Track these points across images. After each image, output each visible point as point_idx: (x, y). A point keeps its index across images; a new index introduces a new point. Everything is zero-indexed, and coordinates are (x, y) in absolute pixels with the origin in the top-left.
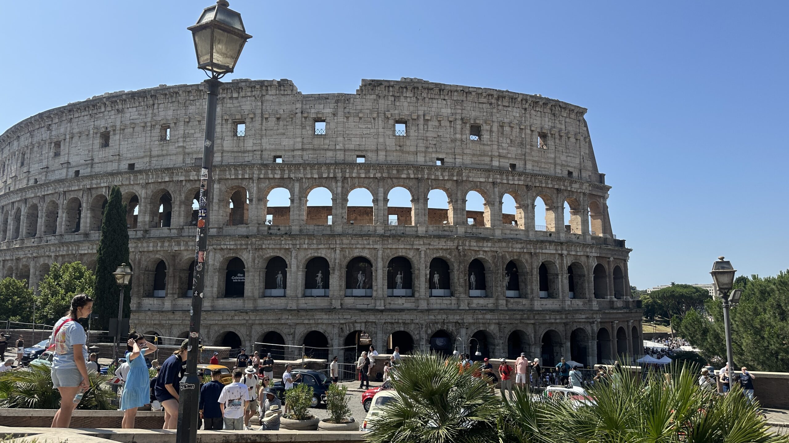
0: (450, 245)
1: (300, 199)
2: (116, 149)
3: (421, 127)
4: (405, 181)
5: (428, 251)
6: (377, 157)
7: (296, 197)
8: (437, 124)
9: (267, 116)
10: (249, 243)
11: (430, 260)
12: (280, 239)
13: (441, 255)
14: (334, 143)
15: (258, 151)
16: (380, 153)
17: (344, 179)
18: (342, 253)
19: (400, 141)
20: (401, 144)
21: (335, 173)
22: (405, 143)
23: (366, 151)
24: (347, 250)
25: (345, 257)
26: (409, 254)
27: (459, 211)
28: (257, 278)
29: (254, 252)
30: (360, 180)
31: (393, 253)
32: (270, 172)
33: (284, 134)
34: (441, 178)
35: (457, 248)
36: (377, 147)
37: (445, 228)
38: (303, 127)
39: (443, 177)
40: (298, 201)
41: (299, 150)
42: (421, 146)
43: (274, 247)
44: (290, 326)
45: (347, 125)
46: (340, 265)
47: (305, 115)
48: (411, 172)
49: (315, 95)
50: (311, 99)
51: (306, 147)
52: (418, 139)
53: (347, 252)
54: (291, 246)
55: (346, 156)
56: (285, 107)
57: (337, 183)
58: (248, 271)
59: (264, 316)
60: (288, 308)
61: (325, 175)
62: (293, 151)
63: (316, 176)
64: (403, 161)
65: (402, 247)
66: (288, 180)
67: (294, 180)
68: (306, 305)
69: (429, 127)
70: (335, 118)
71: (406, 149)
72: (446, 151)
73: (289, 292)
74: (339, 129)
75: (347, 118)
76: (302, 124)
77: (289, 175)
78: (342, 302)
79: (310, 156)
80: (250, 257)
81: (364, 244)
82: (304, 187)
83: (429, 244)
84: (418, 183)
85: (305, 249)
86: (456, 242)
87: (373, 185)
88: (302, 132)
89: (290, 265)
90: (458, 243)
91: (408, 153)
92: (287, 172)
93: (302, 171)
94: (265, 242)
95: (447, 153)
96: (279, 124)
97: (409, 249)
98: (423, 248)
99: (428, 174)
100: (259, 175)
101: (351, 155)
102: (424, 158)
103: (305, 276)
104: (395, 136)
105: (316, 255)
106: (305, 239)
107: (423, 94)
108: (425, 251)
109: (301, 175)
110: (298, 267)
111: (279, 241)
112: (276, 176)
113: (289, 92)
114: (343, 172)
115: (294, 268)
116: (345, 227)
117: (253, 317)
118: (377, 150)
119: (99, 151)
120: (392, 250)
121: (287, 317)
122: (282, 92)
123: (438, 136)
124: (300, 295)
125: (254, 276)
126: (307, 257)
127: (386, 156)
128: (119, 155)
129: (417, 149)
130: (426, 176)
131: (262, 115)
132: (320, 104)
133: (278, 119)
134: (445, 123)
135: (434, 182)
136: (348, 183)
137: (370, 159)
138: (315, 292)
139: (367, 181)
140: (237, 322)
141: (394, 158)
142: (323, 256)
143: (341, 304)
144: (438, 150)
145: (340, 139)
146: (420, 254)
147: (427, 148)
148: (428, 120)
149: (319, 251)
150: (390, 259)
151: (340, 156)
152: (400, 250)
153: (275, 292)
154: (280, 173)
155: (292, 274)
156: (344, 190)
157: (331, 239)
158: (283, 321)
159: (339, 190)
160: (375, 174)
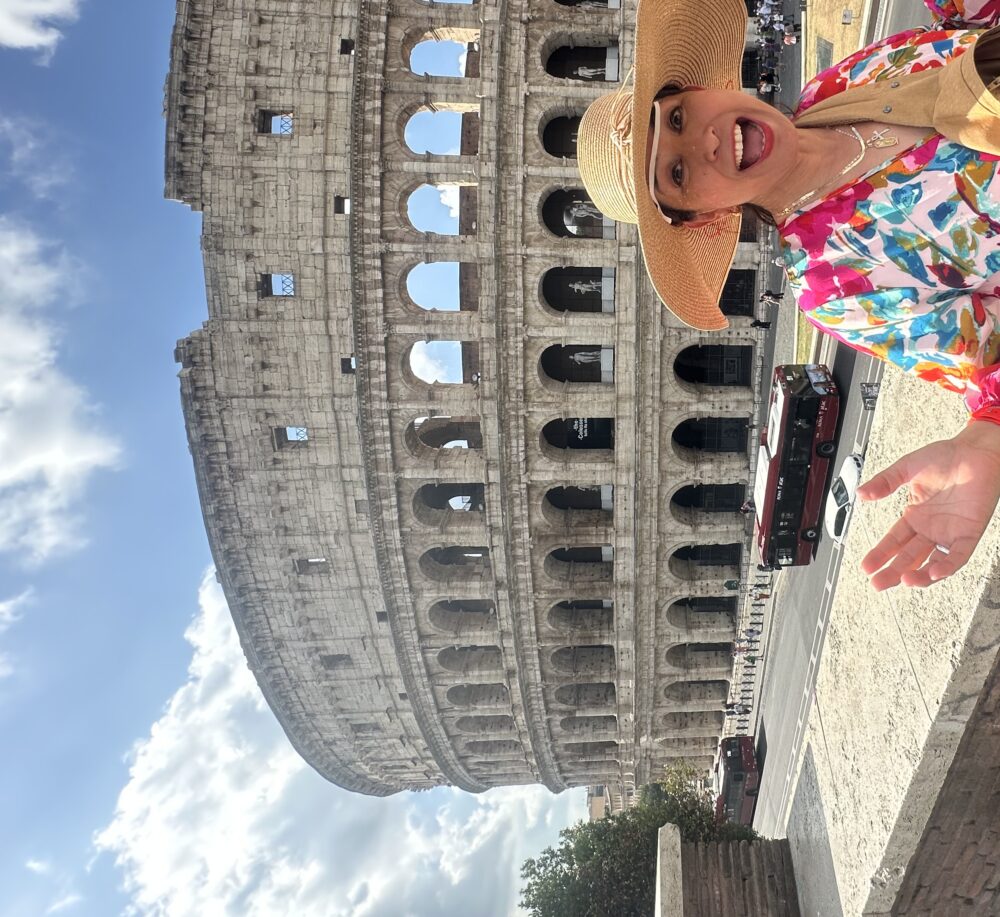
0: (518, 34)
1: (428, 322)
2: (352, 643)
3: (272, 81)
4: (388, 118)
5: (531, 79)
6: (339, 172)
7: (425, 329)
8: (266, 50)
9: (260, 388)
10: (513, 413)
11: (548, 78)
12: (506, 359)
13: (539, 54)
14: (311, 257)
15: (333, 403)
16: (329, 165)
17: (384, 237)
18: (533, 243)
19: (305, 126)
20: (309, 123)
21: (374, 257)
22: (309, 116)
23: (325, 194)
24: (528, 234)
25: (540, 239)
26: (537, 116)
27: (452, 16)
28: (578, 396)
29: (530, 404)
30: (386, 208)
31: (534, 147)
32: (374, 380)
33: (296, 355)
34: (382, 46)
35: (527, 23)
36: (318, 172)
37: (487, 44)
38: (280, 317)
39: (379, 41)
40: (432, 327)
41: (327, 325)
42: (315, 83)
43: (521, 369)
44: (665, 336)
45: (271, 232)
46: (555, 246)
47: (252, 314)
48: (369, 106)
49: (208, 294)
50: (217, 302)
51: (320, 312)
52: (300, 89)
53: (531, 233)
54: (520, 339)
55: (337, 233)
56: (239, 354)
57: (393, 253)
58: (566, 413)
59: (648, 383)
60: (633, 340)
61: (378, 276)
62: (330, 337)
63: (380, 293)
64: (347, 121)
65: (521, 127)
66: (390, 345)
67: (390, 335)
68: (629, 310)
69: (274, 65)
70: (256, 254)
71: (321, 115)
72: (327, 35)
73: (603, 341)
74: (279, 246)
75: (254, 230)
76: (271, 321)
77: (378, 344)
78: (625, 243)
79: (339, 304)
80: (539, 410)
81: (516, 201)
82: (404, 315)
83: (517, 75)
84: (394, 92)
85: (525, 311)
86: (513, 23)
87: (399, 183)
88: (289, 320)
89: (554, 339)
90: (515, 19)
91: (329, 110)
92: (373, 349)
93: (369, 320)
94: (512, 384)
95: (332, 33)
96: (276, 365)
97: (526, 114)
98: (524, 89)
99: (376, 71)
100: (381, 400)
101: (336, 225)
102: (340, 79)
103: (576, 313)
104: (292, 136)
105: (536, 292)
106: (506, 313)
107: (200, 74)
108: (530, 85)
109: (380, 321)
110: (559, 325)
111: (509, 360)
112: (383, 368)
113: (206, 345)
114: (371, 239)
115: (561, 332)
116: (482, 237)
117: (649, 401)
118: (326, 172)
119: (360, 669)
120: (528, 147)
121: (649, 342)
122: (207, 359)
123: (292, 48)
124: (612, 321)
125: (575, 402)
126: (541, 308)
127: (336, 154)
128: (362, 640)
129: (320, 92)
130: (379, 76)
131: (259, 397)
132: (227, 285)
133: (264, 366)
134: (264, 33)
135: (392, 61)
136: (393, 232)
137: (343, 187)
138: (607, 294)
139: (390, 195)
140: (657, 428)
141: (341, 139)
142: (538, 279)
143: (629, 245)
144: (324, 49)
145: (301, 245)
146: (536, 95)
147: (318, 72)
148: (257, 67)
149: (530, 286)
150: (544, 152)
151: (339, 245)
152: (529, 132)
153: (606, 364)
154: (376, 362)
155: (572, 334)
156: (407, 237)
157: (504, 263)
158: (658, 350)
159: (406, 247)
160: (373, 177)
